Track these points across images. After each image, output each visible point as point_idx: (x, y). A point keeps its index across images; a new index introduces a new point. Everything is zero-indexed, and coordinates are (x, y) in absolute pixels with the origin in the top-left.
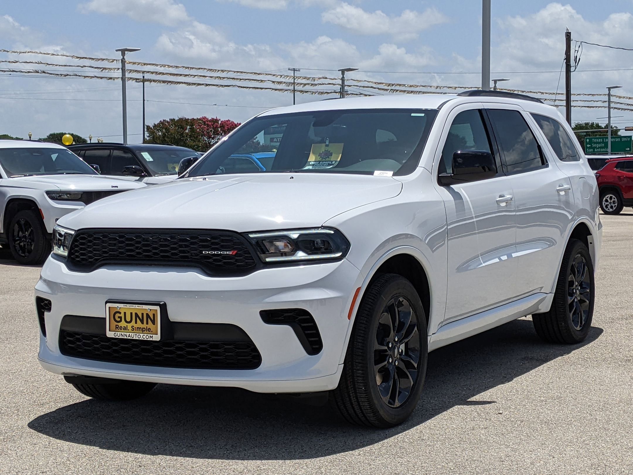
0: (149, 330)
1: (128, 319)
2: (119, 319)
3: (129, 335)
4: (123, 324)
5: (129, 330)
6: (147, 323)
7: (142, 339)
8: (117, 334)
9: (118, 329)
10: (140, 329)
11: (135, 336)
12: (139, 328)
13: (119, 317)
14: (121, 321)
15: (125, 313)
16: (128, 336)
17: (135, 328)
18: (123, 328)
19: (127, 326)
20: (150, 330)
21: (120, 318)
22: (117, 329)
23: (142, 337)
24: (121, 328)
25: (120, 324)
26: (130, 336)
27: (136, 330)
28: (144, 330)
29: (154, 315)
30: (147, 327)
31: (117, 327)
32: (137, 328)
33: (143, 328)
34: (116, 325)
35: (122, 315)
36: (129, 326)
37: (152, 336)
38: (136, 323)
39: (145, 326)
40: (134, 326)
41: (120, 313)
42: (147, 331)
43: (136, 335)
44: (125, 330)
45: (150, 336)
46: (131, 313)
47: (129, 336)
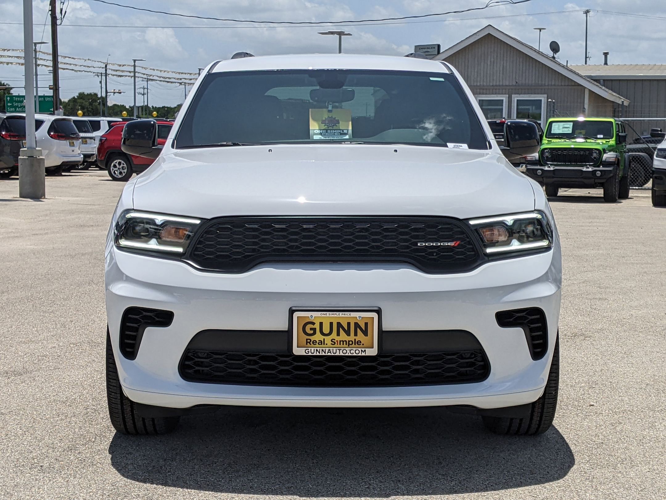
0: (359, 343)
1: (326, 330)
2: (312, 332)
3: (329, 350)
4: (318, 337)
5: (327, 344)
6: (356, 334)
7: (350, 354)
8: (310, 350)
9: (310, 344)
10: (345, 342)
11: (338, 351)
12: (342, 341)
13: (311, 329)
14: (315, 333)
15: (321, 324)
16: (326, 353)
17: (337, 341)
18: (318, 342)
19: (324, 339)
20: (361, 342)
21: (314, 330)
22: (308, 343)
23: (348, 352)
24: (314, 342)
25: (313, 338)
26: (330, 352)
27: (337, 344)
28: (351, 343)
29: (366, 324)
30: (355, 340)
31: (308, 342)
32: (340, 341)
33: (349, 341)
34: (307, 339)
35: (317, 326)
36: (328, 339)
37: (365, 351)
38: (338, 334)
39: (352, 337)
40: (334, 340)
41: (313, 324)
42: (355, 344)
43: (340, 350)
44: (322, 344)
45: (362, 351)
46: (331, 324)
47: (328, 352)
